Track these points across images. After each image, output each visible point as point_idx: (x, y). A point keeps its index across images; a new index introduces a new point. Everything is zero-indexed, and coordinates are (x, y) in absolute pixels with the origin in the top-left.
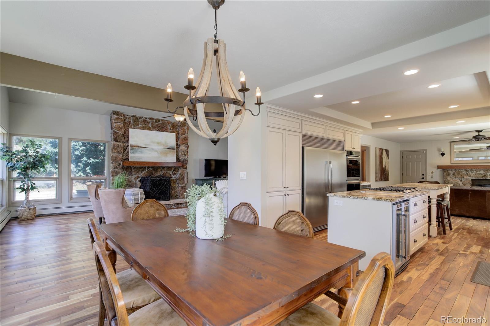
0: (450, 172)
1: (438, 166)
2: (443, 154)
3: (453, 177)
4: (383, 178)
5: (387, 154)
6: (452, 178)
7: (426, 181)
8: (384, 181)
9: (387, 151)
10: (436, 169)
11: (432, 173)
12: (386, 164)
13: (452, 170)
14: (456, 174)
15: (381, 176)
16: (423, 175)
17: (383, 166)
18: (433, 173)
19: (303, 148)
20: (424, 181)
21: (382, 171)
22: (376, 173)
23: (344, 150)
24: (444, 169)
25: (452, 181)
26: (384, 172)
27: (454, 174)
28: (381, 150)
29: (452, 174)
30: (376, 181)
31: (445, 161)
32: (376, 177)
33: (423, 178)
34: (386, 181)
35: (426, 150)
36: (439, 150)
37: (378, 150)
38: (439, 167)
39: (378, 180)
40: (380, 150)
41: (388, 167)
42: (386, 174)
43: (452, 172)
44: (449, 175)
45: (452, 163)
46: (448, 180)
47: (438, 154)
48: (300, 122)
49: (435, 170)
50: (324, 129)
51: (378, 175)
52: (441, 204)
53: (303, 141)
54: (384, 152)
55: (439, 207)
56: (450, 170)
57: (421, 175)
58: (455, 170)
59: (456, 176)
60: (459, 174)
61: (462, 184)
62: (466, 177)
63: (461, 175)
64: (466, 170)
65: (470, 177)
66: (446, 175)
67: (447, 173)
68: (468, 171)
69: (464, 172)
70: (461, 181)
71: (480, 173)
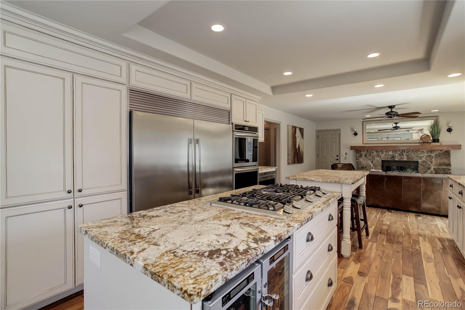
0: (362, 153)
1: (351, 146)
2: (356, 134)
4: (296, 160)
5: (301, 133)
6: (364, 159)
7: (340, 163)
8: (298, 163)
9: (301, 130)
10: (349, 150)
11: (346, 154)
12: (300, 144)
13: (364, 151)
14: (368, 155)
15: (294, 157)
16: (337, 156)
17: (296, 146)
19: (131, 113)
20: (338, 163)
21: (295, 152)
22: (288, 155)
23: (229, 122)
24: (357, 150)
25: (364, 162)
26: (298, 154)
27: (366, 155)
28: (295, 128)
29: (364, 155)
30: (289, 164)
31: (358, 141)
32: (288, 159)
33: (337, 160)
34: (299, 163)
35: (340, 130)
36: (352, 129)
37: (290, 128)
38: (352, 148)
39: (290, 163)
40: (292, 129)
41: (302, 148)
42: (300, 155)
43: (364, 153)
44: (361, 156)
45: (364, 143)
46: (360, 161)
47: (351, 134)
48: (124, 64)
50: (187, 85)
51: (291, 157)
52: (357, 203)
53: (131, 100)
54: (298, 131)
55: (354, 207)
56: (363, 151)
57: (335, 156)
58: (367, 151)
59: (368, 158)
60: (370, 155)
61: (374, 165)
62: (377, 159)
63: (373, 156)
64: (376, 151)
65: (380, 158)
66: (359, 156)
67: (360, 154)
68: (379, 152)
69: (375, 153)
70: (372, 162)
71: (389, 154)
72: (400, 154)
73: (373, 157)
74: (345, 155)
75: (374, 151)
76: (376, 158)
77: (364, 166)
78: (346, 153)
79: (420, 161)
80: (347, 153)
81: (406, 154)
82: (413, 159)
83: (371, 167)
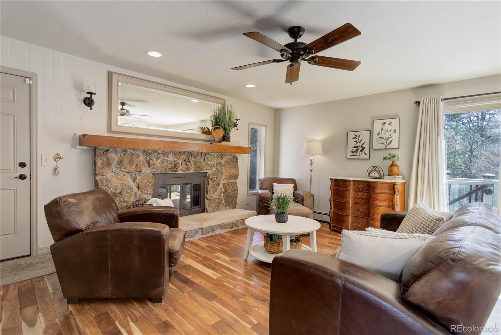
0: (112, 155)
2: (88, 102)
3: (117, 170)
6: (116, 174)
10: (68, 146)
11: (58, 158)
13: (116, 152)
14: (126, 162)
16: (23, 165)
18: (60, 158)
24: (95, 147)
25: (116, 180)
27: (120, 163)
29: (115, 163)
33: (22, 177)
35: (32, 77)
38: (87, 140)
43: (115, 157)
44: (108, 163)
45: (113, 130)
46: (106, 179)
47: (74, 99)
49: (64, 149)
56: (112, 150)
58: (125, 151)
59: (125, 169)
60: (131, 163)
61: (138, 187)
62: (146, 170)
63: (137, 165)
64: (145, 152)
65: (154, 168)
66: (102, 164)
67: (105, 159)
68: (150, 154)
69: (142, 158)
70: (134, 180)
71: (169, 159)
72: (185, 161)
73: (138, 167)
74: (55, 163)
75: (140, 153)
76: (143, 170)
77: (116, 190)
78: (57, 155)
79: (209, 172)
80: (61, 156)
81: (193, 161)
82: (202, 170)
83: (132, 191)
